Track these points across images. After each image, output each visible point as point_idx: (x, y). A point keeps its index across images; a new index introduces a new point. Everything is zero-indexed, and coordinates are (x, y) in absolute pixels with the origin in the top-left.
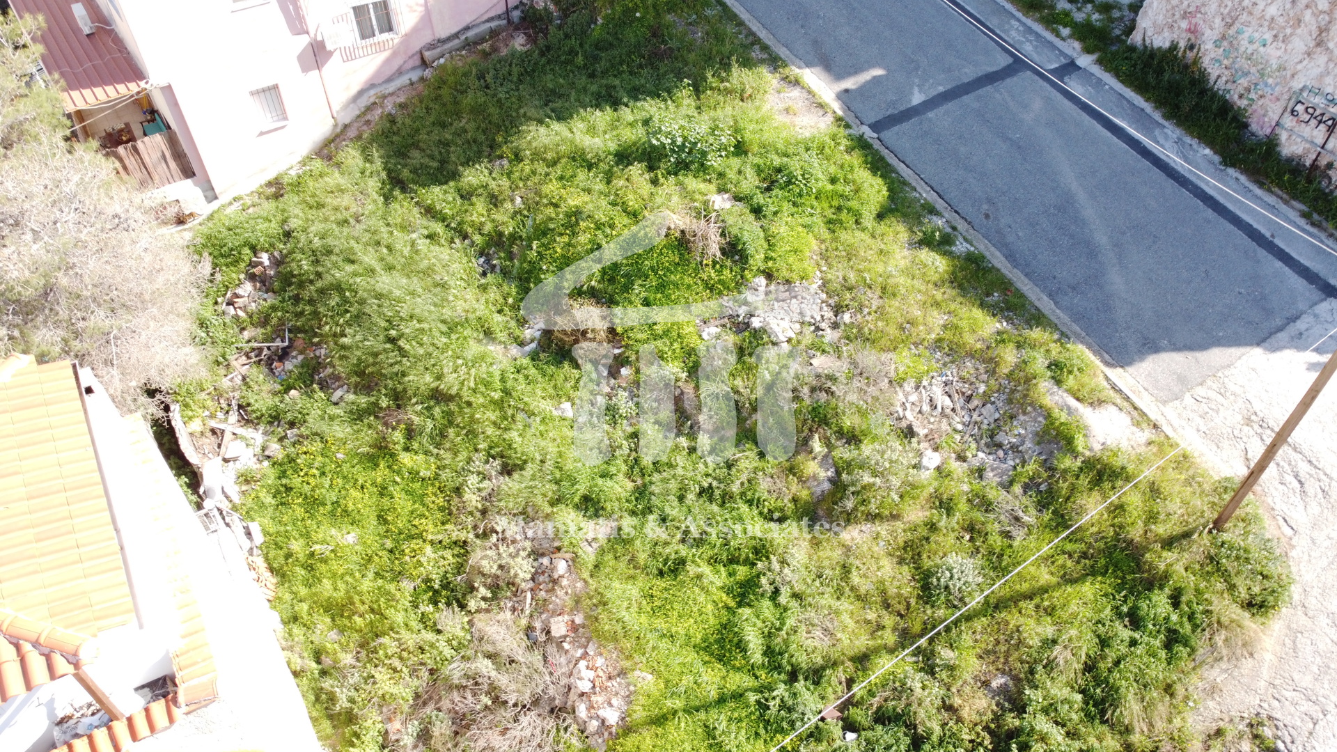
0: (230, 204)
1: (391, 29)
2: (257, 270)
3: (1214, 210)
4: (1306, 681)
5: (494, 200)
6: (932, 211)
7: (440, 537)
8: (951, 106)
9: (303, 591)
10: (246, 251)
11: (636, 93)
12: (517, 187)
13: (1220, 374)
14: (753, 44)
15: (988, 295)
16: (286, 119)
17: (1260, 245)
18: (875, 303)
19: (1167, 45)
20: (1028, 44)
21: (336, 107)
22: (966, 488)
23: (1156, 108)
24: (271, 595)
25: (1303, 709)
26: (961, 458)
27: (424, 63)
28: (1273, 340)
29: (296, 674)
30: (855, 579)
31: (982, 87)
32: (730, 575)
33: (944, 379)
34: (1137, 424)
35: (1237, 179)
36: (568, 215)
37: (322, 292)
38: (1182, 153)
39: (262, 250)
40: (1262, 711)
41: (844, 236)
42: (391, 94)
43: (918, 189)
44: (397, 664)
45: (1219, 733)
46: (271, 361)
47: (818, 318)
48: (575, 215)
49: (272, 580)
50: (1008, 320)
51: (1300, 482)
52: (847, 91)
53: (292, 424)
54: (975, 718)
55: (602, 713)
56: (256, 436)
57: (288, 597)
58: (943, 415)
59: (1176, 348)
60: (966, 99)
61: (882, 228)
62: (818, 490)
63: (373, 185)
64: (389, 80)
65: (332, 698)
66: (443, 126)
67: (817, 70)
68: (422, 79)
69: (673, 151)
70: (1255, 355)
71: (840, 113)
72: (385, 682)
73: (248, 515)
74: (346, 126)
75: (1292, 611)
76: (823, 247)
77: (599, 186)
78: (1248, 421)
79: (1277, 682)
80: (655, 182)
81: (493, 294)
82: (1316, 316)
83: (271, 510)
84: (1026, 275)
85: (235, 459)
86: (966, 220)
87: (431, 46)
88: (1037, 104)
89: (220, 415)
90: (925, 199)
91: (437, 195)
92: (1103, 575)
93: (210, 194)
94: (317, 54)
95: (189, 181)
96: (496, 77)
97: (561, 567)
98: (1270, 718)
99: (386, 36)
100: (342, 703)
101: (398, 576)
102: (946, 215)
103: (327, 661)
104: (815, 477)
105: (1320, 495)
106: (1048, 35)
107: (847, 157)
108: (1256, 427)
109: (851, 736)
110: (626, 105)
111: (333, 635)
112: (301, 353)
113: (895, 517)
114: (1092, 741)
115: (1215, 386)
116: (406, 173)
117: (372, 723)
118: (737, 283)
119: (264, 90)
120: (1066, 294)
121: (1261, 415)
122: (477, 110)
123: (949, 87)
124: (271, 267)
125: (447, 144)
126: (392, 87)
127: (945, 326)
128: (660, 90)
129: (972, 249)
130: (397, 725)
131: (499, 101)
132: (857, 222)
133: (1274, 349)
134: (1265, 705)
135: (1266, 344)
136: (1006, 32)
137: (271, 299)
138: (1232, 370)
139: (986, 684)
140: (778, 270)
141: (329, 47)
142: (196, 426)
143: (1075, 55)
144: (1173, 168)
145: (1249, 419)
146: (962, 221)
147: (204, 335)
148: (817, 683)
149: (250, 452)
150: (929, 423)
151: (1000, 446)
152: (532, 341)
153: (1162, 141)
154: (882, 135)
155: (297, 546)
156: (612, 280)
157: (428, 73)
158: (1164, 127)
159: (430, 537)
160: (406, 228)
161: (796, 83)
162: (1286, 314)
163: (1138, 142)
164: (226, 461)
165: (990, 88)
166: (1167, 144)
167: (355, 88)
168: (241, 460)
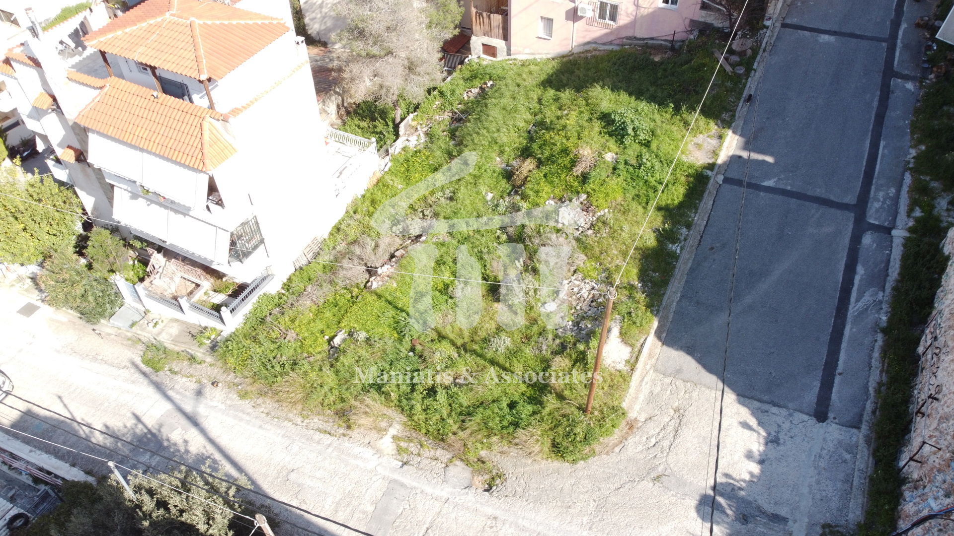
0: (511, 60)
1: (615, 20)
2: (484, 86)
3: (831, 339)
4: (533, 485)
5: (559, 108)
6: (689, 226)
8: (779, 198)
9: (375, 191)
10: (488, 77)
12: (570, 108)
13: (699, 386)
14: (729, 111)
15: (654, 271)
16: (551, 36)
17: (824, 370)
18: (605, 235)
20: (880, 203)
21: (574, 44)
22: (548, 327)
23: (898, 281)
24: (369, 186)
25: (518, 489)
28: (747, 401)
29: (347, 212)
31: (810, 201)
33: (595, 285)
34: (628, 362)
35: (876, 341)
37: (484, 104)
38: (869, 306)
39: (492, 80)
42: (599, 50)
43: (697, 215)
45: (485, 463)
46: (455, 120)
47: (583, 225)
48: (565, 127)
49: (374, 182)
51: (654, 445)
52: (740, 157)
53: (432, 142)
55: (374, 283)
56: (423, 139)
57: (371, 190)
58: (578, 299)
59: (699, 361)
60: (793, 200)
61: (653, 213)
63: (542, 78)
64: (604, 44)
65: (342, 224)
67: (742, 140)
69: (616, 125)
72: (353, 230)
73: (391, 161)
75: (568, 467)
76: (622, 202)
77: (582, 122)
78: (677, 410)
79: (525, 475)
80: (600, 133)
81: (519, 141)
82: (791, 415)
83: (398, 163)
84: (686, 281)
85: (410, 141)
86: (700, 242)
87: (629, 38)
88: (828, 229)
89: (423, 126)
90: (693, 220)
91: (550, 94)
93: (508, 51)
94: (574, 15)
95: (504, 42)
97: (423, 238)
98: (506, 479)
99: (612, 23)
100: (342, 226)
102: (691, 232)
105: (651, 456)
106: (903, 208)
107: (684, 178)
108: (677, 414)
109: (411, 353)
110: (641, 101)
115: (688, 387)
117: (340, 237)
118: (576, 191)
119: (547, 19)
120: (691, 302)
121: (686, 413)
123: (794, 190)
126: (603, 48)
127: (617, 266)
129: (678, 252)
130: (343, 243)
132: (646, 203)
133: (740, 402)
135: (742, 399)
136: (878, 190)
137: (476, 98)
138: (706, 391)
140: (592, 197)
141: (581, 14)
142: (412, 123)
143: (900, 227)
145: (679, 410)
146: (696, 241)
147: (449, 97)
149: (416, 142)
150: (571, 297)
151: (578, 325)
152: (511, 166)
153: (867, 294)
154: (725, 185)
155: (389, 178)
156: (547, 160)
158: (884, 291)
161: (721, 137)
162: (776, 400)
163: (852, 284)
164: (407, 140)
165: (815, 205)
166: (867, 298)
167: (587, 39)
168: (411, 143)
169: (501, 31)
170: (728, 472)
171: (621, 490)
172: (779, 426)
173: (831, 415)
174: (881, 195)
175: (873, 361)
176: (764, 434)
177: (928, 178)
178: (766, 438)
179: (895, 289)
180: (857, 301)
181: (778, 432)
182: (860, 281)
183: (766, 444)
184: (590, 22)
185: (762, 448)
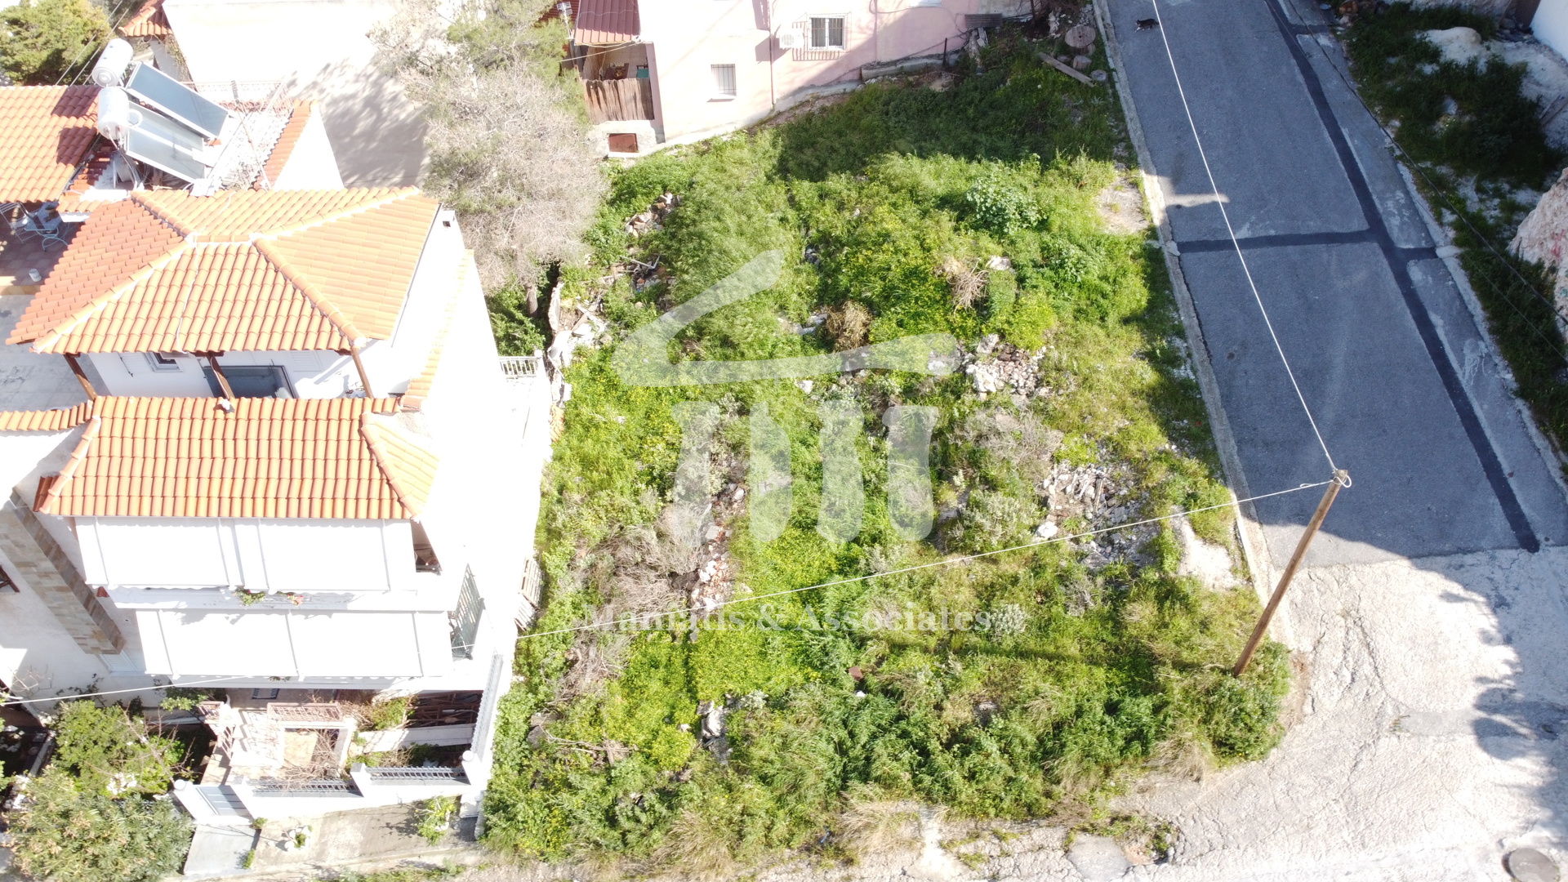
0: (671, 149)
1: (840, 44)
2: (659, 205)
3: (1467, 430)
4: (1228, 818)
5: (841, 207)
6: (1180, 333)
7: (674, 441)
8: (1270, 250)
9: (575, 442)
10: (659, 188)
11: (993, 153)
12: (861, 202)
13: (1351, 567)
14: (1121, 140)
15: (1177, 419)
16: (734, 94)
17: (1488, 477)
18: (1073, 388)
19: (1534, 261)
20: (1398, 218)
21: (777, 96)
22: (1064, 564)
23: (1488, 319)
24: (555, 437)
25: (1209, 836)
26: (1076, 541)
27: (861, 79)
28: (1427, 561)
29: (543, 495)
30: (934, 591)
31: (1316, 243)
32: (849, 550)
33: (1098, 472)
34: (1234, 571)
35: (1520, 411)
36: (879, 235)
37: (690, 234)
38: (1480, 368)
39: (670, 191)
40: (1175, 822)
41: (1084, 327)
42: (824, 98)
43: (1181, 312)
44: (602, 514)
45: (1127, 819)
46: (638, 276)
47: (1021, 384)
48: (886, 236)
49: (560, 426)
50: (1181, 446)
51: (1353, 680)
52: (1179, 207)
53: (627, 326)
54: (950, 719)
55: (706, 600)
56: (601, 325)
57: (564, 442)
58: (1082, 501)
60: (1290, 249)
61: (1122, 331)
62: (945, 515)
63: (767, 165)
64: (828, 85)
65: (554, 519)
66: (840, 134)
67: (1165, 180)
68: (853, 92)
69: (981, 210)
70: (1400, 566)
71: (1157, 223)
72: (588, 523)
73: (567, 379)
74: (780, 114)
75: (1260, 767)
76: (1062, 329)
77: (912, 220)
78: (1346, 614)
79: (1205, 809)
80: (956, 229)
81: (802, 279)
82: (1493, 558)
83: (584, 380)
84: (1229, 418)
85: (579, 336)
86: (1209, 352)
87: (870, 66)
88: (1360, 276)
89: (587, 302)
90: (1181, 322)
91: (805, 189)
92: (1120, 669)
93: (660, 136)
94: (771, 50)
95: (648, 122)
96: (897, 107)
97: (739, 494)
98: (1178, 830)
99: (834, 48)
100: (559, 523)
101: (636, 456)
102: (1190, 341)
103: (566, 494)
104: (946, 504)
105: (1362, 697)
106: (1428, 217)
107: (1130, 262)
108: (1350, 621)
109: (861, 694)
110: (979, 162)
111: (577, 479)
112: (660, 278)
113: (994, 561)
114: (1024, 777)
115: (1337, 574)
116: (791, 164)
117: (569, 542)
118: (974, 333)
119: (723, 67)
120: (1255, 446)
121: (1362, 613)
122: (870, 130)
123: (1281, 233)
124: (670, 206)
125: (833, 150)
126: (827, 92)
127: (1120, 430)
128: (1012, 157)
129: (1192, 377)
130: (583, 552)
131: (888, 128)
132: (1102, 319)
133: (1420, 567)
134: (1182, 820)
135: (1418, 561)
136: (1383, 200)
137: (660, 228)
138: (1367, 569)
139: (977, 703)
140: (1010, 334)
141: (782, 45)
142: (567, 303)
143: (1442, 243)
144: (1457, 379)
145: (1348, 613)
146: (1203, 352)
147: (603, 240)
148: (859, 648)
149: (592, 335)
150: (1067, 502)
151: (1111, 543)
152: (812, 326)
153: (1466, 351)
154: (1184, 255)
155: (586, 411)
156: (887, 298)
157: (860, 87)
158: (1482, 339)
159: (667, 438)
160: (770, 208)
161: (1135, 185)
162: (1462, 545)
163: (1440, 343)
164: (574, 335)
165: (1322, 247)
166: (1471, 358)
167: (797, 84)
168: (583, 338)
169: (640, 105)
170: (1479, 674)
171: (1361, 766)
172: (1491, 580)
173: (1540, 536)
174: (1390, 204)
175: (1535, 440)
176: (1481, 599)
177: (1429, 164)
178: (1488, 604)
179: (1491, 331)
180: (1462, 365)
181: (1496, 589)
182: (1446, 335)
183: (1494, 612)
184: (799, 56)
185: (1493, 620)
